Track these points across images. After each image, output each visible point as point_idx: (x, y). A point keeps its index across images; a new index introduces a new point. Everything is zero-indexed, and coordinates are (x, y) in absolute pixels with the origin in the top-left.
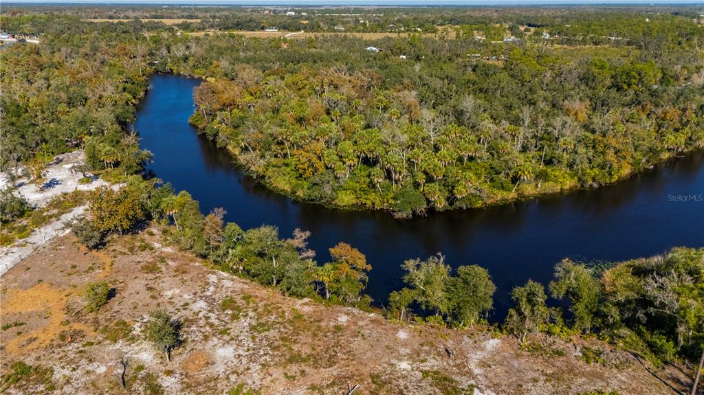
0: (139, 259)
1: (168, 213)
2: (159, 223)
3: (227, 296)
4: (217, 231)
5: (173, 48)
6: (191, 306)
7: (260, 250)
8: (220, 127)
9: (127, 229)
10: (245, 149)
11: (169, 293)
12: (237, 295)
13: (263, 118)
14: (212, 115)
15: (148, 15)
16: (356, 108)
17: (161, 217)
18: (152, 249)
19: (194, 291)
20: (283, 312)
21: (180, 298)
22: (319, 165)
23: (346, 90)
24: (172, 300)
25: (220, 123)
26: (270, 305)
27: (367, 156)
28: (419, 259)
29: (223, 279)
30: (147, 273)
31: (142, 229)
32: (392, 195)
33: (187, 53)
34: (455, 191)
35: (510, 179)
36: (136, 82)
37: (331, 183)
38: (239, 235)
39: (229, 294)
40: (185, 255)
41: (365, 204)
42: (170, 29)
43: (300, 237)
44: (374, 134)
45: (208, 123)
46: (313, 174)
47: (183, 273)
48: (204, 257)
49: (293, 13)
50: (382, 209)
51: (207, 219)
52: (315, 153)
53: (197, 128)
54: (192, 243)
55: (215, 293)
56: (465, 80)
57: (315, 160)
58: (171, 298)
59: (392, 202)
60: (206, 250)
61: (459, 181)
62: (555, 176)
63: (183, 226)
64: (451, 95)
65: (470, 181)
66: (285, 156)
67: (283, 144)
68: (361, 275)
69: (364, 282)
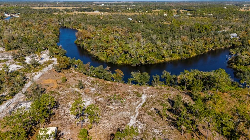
0: (70, 74)
1: (75, 64)
2: (73, 67)
3: (92, 81)
4: (88, 68)
5: (65, 19)
7: (99, 71)
8: (85, 44)
9: (66, 68)
10: (92, 50)
12: (94, 80)
13: (97, 41)
14: (82, 41)
15: (53, 6)
16: (123, 38)
18: (72, 72)
19: (84, 80)
20: (105, 83)
22: (113, 53)
25: (84, 43)
26: (102, 82)
27: (125, 51)
28: (134, 72)
30: (73, 77)
33: (70, 21)
34: (147, 59)
35: (162, 57)
36: (57, 31)
37: (116, 58)
38: (94, 68)
40: (81, 73)
41: (124, 63)
42: (62, 11)
43: (108, 68)
44: (127, 45)
45: (81, 43)
46: (111, 56)
47: (81, 77)
48: (85, 74)
49: (104, 5)
50: (129, 64)
51: (86, 65)
52: (111, 50)
53: (77, 44)
54: (82, 71)
55: (89, 80)
57: (111, 52)
59: (131, 62)
60: (86, 72)
61: (148, 57)
62: (175, 56)
66: (103, 51)
67: (103, 48)
68: (122, 76)
69: (123, 78)
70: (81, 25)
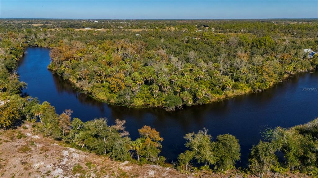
0: (17, 144)
1: (36, 115)
2: (31, 121)
3: (76, 164)
4: (67, 124)
5: (38, 35)
6: (52, 173)
7: (96, 133)
8: (65, 69)
9: (9, 126)
10: (79, 79)
11: (37, 165)
12: (82, 163)
13: (88, 63)
14: (60, 63)
15: (25, 22)
16: (136, 58)
17: (32, 117)
18: (26, 137)
19: (54, 162)
20: (113, 172)
21: (44, 168)
22: (122, 84)
23: (130, 50)
24: (39, 170)
25: (65, 67)
26: (104, 168)
27: (147, 80)
28: (194, 133)
29: (72, 153)
30: (22, 153)
31: (20, 125)
32: (163, 99)
33: (46, 37)
34: (197, 95)
35: (220, 89)
36: (18, 50)
37: (130, 94)
38: (81, 125)
39: (77, 162)
40: (47, 139)
41: (149, 104)
42: (37, 28)
43: (120, 124)
44: (149, 69)
45: (58, 68)
46: (119, 90)
47: (46, 151)
48: (60, 140)
49: (97, 22)
50: (159, 107)
51: (61, 117)
52: (120, 79)
53: (52, 71)
54: (52, 132)
55: (68, 162)
56: (185, 46)
57: (120, 82)
58: (38, 169)
59: (164, 103)
60: (61, 135)
61: (197, 90)
62: (241, 87)
63: (45, 122)
64: (182, 52)
65: (204, 89)
66: (102, 82)
67: (101, 76)
68: (158, 145)
69: (160, 148)
70: (62, 42)
